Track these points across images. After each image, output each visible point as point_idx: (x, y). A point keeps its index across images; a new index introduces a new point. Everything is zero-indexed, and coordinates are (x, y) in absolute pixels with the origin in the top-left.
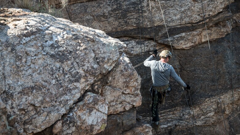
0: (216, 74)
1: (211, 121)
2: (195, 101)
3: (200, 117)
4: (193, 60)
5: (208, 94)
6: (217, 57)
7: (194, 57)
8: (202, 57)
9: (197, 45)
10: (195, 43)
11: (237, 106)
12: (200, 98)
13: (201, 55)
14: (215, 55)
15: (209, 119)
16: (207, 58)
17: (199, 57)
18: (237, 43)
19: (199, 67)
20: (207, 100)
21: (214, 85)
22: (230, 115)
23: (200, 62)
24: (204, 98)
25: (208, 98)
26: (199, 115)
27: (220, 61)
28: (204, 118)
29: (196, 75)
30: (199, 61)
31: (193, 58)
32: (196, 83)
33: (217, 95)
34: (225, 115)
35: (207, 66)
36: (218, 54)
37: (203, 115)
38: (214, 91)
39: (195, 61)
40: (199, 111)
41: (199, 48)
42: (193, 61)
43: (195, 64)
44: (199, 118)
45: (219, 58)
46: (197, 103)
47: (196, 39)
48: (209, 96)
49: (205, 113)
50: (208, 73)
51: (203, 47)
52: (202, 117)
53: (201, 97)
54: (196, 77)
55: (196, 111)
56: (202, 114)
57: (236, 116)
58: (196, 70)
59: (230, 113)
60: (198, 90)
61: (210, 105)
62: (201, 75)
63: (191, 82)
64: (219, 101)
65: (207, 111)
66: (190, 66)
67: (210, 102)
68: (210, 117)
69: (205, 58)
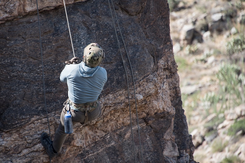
0: (53, 71)
1: (42, 158)
2: (9, 122)
3: (20, 151)
4: (8, 45)
5: (37, 108)
6: (57, 41)
7: (10, 40)
8: (27, 40)
9: (15, 17)
10: (11, 12)
11: (104, 134)
12: (20, 115)
13: (24, 36)
14: (51, 37)
15: (37, 154)
16: (36, 41)
17: (20, 39)
18: (103, 17)
19: (20, 58)
20: (33, 119)
21: (50, 92)
22: (87, 149)
23: (22, 49)
24: (28, 116)
25: (37, 115)
26: (19, 147)
27: (62, 48)
28: (28, 154)
29: (15, 74)
30: (21, 46)
31: (8, 42)
32: (14, 87)
33: (55, 110)
34: (76, 148)
35: (37, 57)
36: (57, 35)
37: (27, 148)
38: (49, 102)
39: (11, 46)
40: (19, 139)
41: (21, 23)
42: (8, 48)
43: (12, 53)
44: (18, 154)
45: (60, 42)
46: (13, 125)
47: (12, 5)
48: (39, 113)
49: (30, 143)
50: (39, 71)
51: (29, 22)
52: (25, 151)
53: (22, 114)
54: (14, 76)
55: (13, 139)
56: (24, 145)
57: (102, 152)
58: (15, 64)
59: (89, 145)
60: (18, 102)
61: (40, 128)
62: (25, 74)
63: (5, 87)
64: (58, 121)
65: (33, 140)
66: (2, 56)
67: (41, 123)
68: (39, 152)
69: (33, 42)
